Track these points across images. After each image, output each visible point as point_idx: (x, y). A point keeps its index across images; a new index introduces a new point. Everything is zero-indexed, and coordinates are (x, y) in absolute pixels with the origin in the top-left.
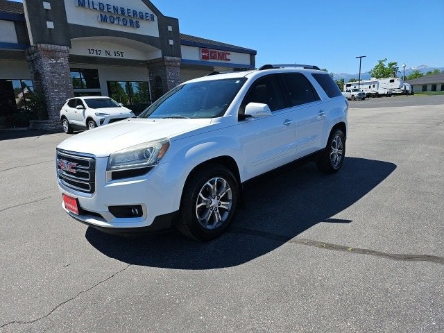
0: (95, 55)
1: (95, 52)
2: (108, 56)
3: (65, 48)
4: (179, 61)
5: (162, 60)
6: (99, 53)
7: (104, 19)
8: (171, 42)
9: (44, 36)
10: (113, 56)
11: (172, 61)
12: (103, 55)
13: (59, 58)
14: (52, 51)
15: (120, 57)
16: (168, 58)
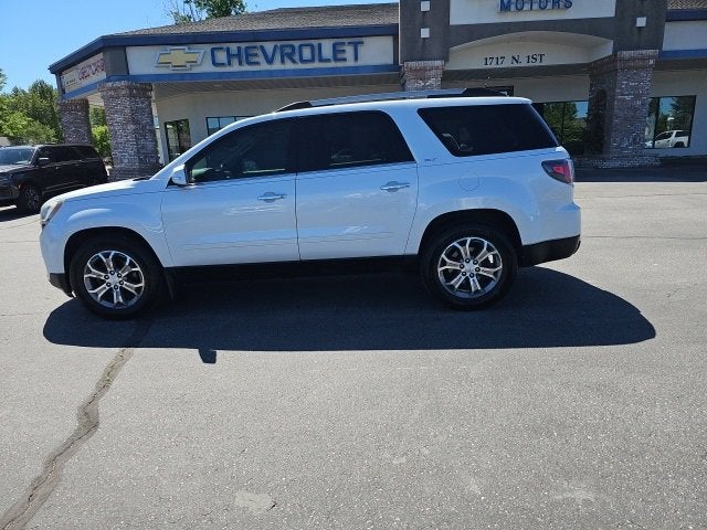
0: (494, 66)
1: (495, 60)
2: (515, 65)
3: (438, 63)
4: (653, 57)
5: (613, 59)
6: (500, 61)
7: (505, 8)
8: (641, 22)
9: (416, 50)
10: (524, 64)
11: (633, 59)
12: (507, 64)
13: (429, 78)
14: (420, 69)
15: (538, 64)
16: (626, 54)
